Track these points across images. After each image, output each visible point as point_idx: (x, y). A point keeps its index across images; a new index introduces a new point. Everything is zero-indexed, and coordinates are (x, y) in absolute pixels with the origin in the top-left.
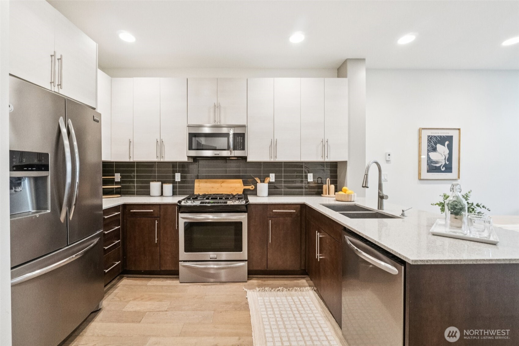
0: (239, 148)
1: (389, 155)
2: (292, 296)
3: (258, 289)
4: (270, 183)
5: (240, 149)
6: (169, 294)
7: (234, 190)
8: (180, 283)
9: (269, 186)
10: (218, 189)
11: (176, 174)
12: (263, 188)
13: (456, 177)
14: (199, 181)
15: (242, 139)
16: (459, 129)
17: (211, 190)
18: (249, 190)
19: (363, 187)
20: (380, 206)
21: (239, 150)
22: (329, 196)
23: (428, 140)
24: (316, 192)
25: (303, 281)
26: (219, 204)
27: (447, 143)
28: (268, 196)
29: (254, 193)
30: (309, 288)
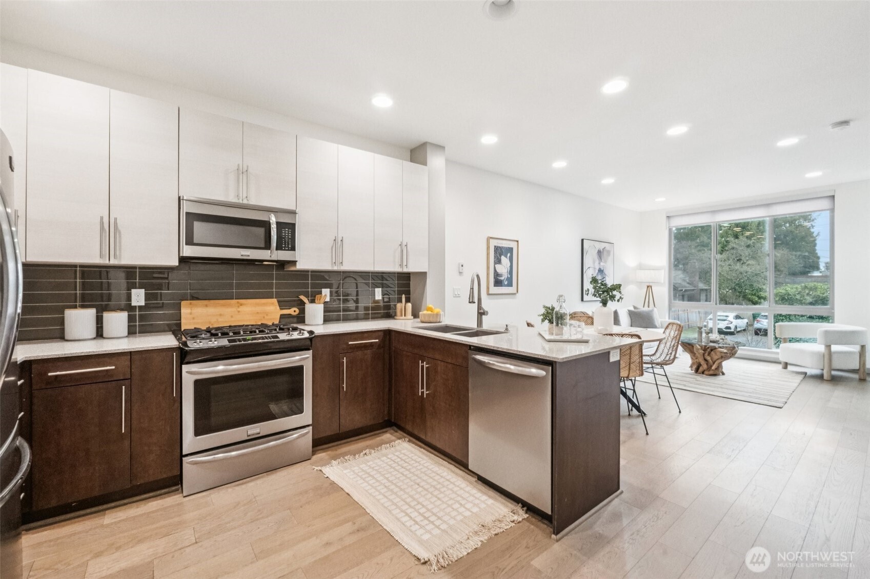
0: (285, 247)
1: (462, 266)
2: (386, 455)
3: (334, 462)
4: (325, 303)
5: (287, 248)
6: (177, 519)
7: (264, 317)
8: (185, 497)
9: (324, 307)
10: (232, 317)
11: (134, 291)
12: (315, 312)
13: (515, 292)
14: (191, 304)
15: (290, 232)
16: (517, 241)
17: (217, 320)
18: (289, 316)
19: (470, 302)
20: (480, 323)
21: (285, 250)
22: (405, 318)
23: (495, 251)
24: (382, 314)
25: (387, 436)
26: (266, 340)
27: (509, 255)
28: (323, 324)
29: (301, 319)
30: (399, 441)
